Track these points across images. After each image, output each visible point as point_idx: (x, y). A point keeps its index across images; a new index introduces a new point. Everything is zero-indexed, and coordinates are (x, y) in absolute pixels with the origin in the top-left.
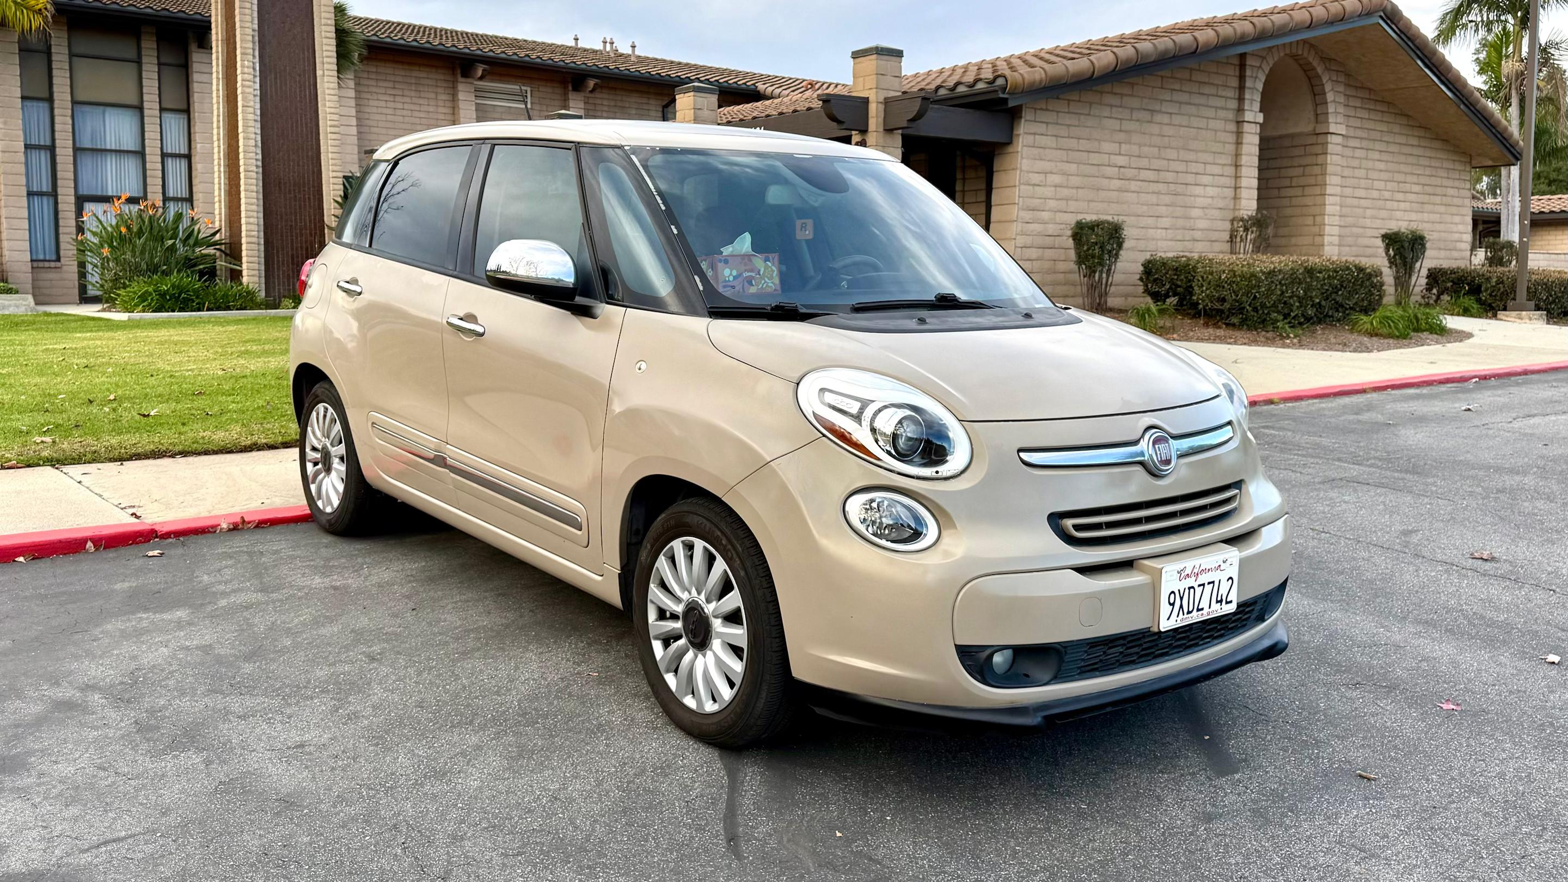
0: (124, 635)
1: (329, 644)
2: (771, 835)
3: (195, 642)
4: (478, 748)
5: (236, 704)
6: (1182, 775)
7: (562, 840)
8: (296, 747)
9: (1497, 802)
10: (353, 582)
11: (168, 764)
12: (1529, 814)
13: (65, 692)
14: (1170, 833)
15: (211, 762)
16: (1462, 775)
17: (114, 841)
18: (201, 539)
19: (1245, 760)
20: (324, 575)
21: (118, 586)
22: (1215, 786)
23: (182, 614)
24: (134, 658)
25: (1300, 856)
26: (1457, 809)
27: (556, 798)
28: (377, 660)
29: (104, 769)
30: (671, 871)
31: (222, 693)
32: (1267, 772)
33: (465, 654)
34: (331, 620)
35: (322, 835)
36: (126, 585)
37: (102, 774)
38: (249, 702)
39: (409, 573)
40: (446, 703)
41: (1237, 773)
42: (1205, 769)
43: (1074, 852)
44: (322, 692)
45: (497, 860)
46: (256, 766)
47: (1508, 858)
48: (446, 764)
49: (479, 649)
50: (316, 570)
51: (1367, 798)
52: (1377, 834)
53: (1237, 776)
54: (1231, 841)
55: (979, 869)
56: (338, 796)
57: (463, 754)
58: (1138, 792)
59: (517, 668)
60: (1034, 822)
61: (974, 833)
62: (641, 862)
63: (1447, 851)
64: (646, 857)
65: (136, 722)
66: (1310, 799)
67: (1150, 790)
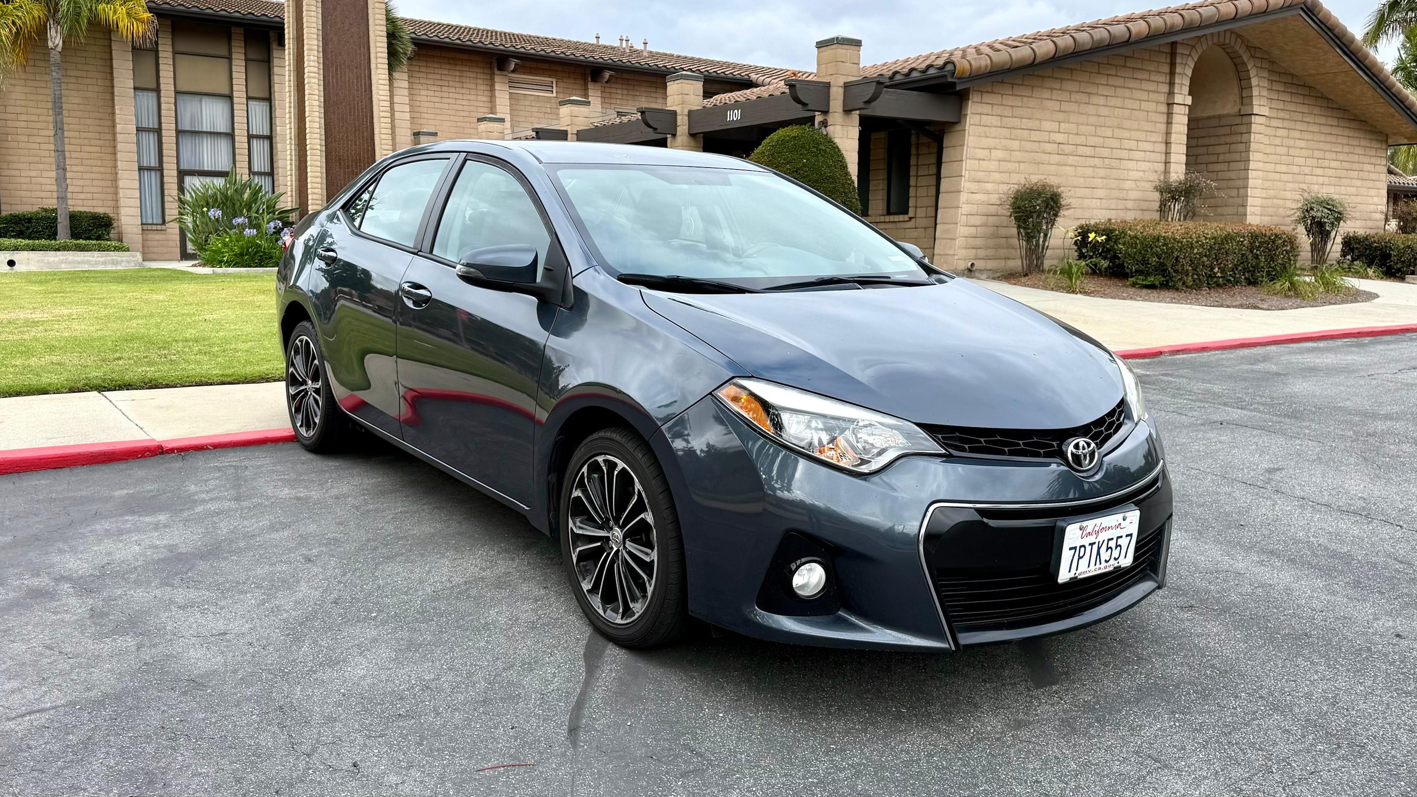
0: (108, 534)
1: (276, 546)
2: (609, 727)
3: (164, 542)
4: (375, 640)
5: (180, 595)
6: (1003, 685)
7: (422, 724)
8: (219, 635)
9: (1299, 720)
10: (315, 494)
11: (106, 646)
12: (1327, 732)
13: (43, 581)
14: (978, 739)
15: (143, 645)
16: (1271, 694)
17: (38, 711)
18: (199, 455)
19: (1067, 673)
20: (293, 487)
21: (117, 493)
22: (1031, 696)
23: (162, 518)
24: (109, 554)
25: (1096, 764)
26: (1258, 725)
27: (428, 688)
28: (313, 561)
29: (52, 649)
30: (511, 756)
31: (172, 586)
32: (1085, 685)
33: (389, 558)
34: (285, 526)
35: (216, 712)
36: (125, 491)
37: (48, 652)
38: (192, 594)
39: (365, 487)
40: (358, 600)
41: (1055, 684)
42: (1026, 681)
43: (884, 751)
44: (257, 587)
45: (360, 740)
46: (180, 650)
47: (1297, 773)
48: (342, 653)
49: (402, 554)
50: (287, 482)
51: (1173, 713)
52: (1175, 746)
53: (1055, 688)
54: (1034, 748)
55: (792, 764)
56: (241, 679)
57: (359, 646)
58: (958, 699)
59: (429, 572)
60: (854, 723)
61: (795, 732)
62: (486, 747)
63: (1240, 764)
64: (492, 743)
65: (91, 609)
66: (1120, 711)
67: (970, 697)
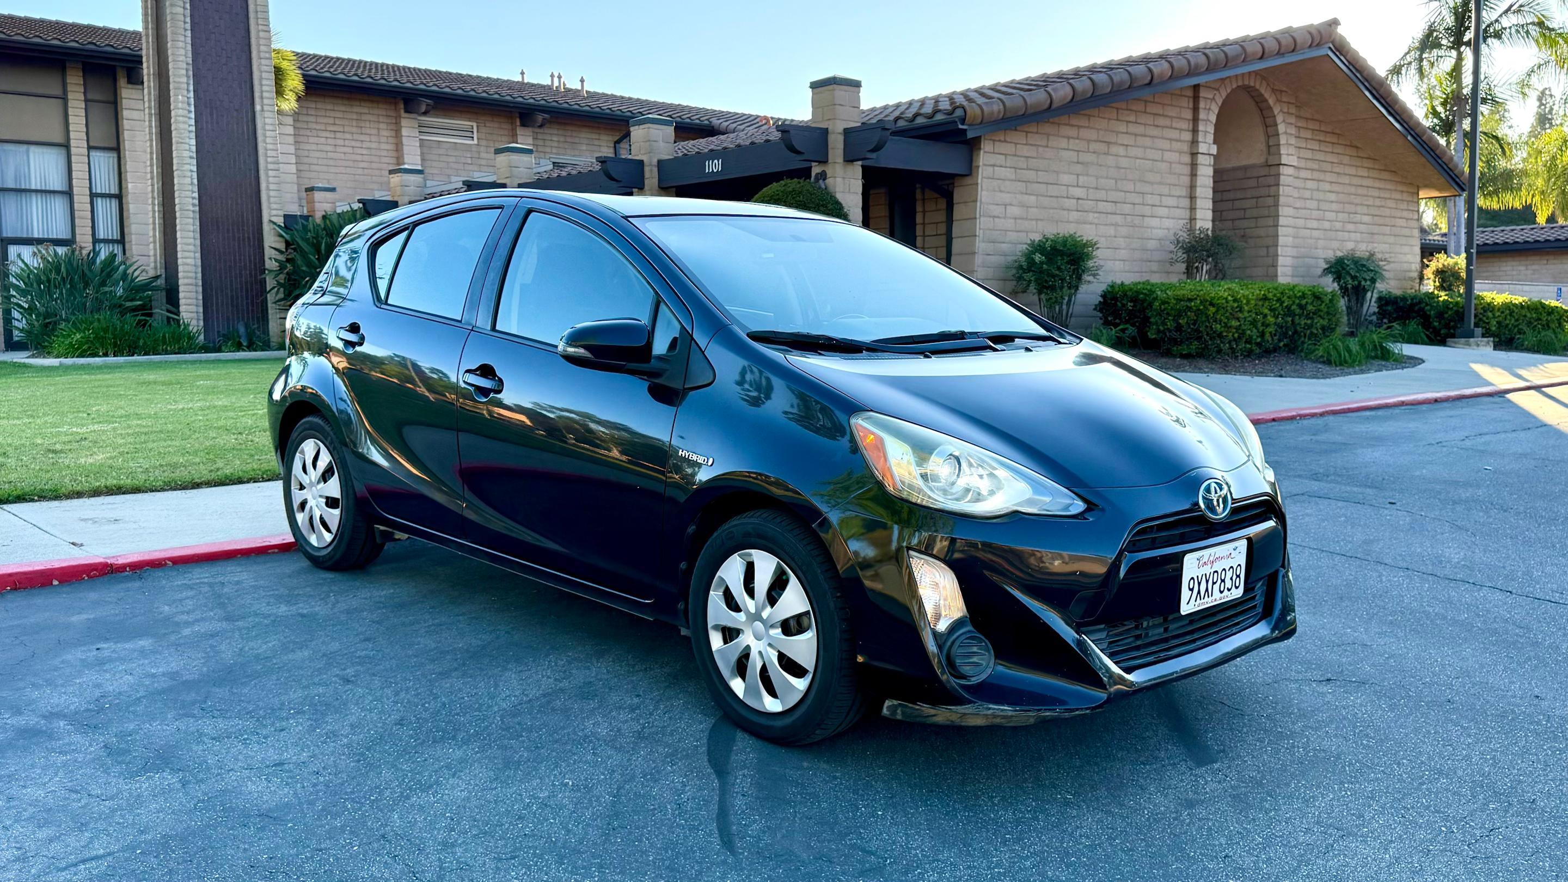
0: (86, 664)
1: (301, 668)
2: (764, 832)
3: (161, 670)
4: (462, 761)
5: (208, 726)
6: (1163, 766)
7: (555, 843)
8: (275, 765)
9: (1465, 782)
10: (319, 608)
11: (144, 785)
12: (1495, 792)
13: (28, 720)
14: (1155, 819)
15: (188, 782)
16: (1430, 758)
17: (92, 859)
18: (159, 573)
19: (1223, 751)
20: (288, 603)
21: (75, 619)
22: (1196, 775)
23: (145, 643)
24: (98, 686)
25: (1280, 836)
26: (1427, 789)
27: (546, 805)
28: (352, 682)
29: (77, 792)
30: (668, 867)
31: (194, 716)
32: (1246, 761)
33: (445, 675)
34: (302, 646)
35: (308, 846)
36: (84, 616)
37: (74, 796)
38: (221, 723)
39: (377, 599)
40: (426, 721)
41: (1216, 762)
42: (1186, 761)
43: (1063, 838)
44: (298, 713)
45: (491, 865)
46: (235, 784)
47: (1478, 832)
48: (431, 776)
49: (456, 669)
50: (280, 599)
51: (1342, 783)
52: (1353, 815)
53: (1216, 766)
54: (1214, 825)
55: (971, 856)
56: (322, 810)
57: (448, 767)
58: (1121, 782)
59: (496, 686)
60: (1022, 812)
61: (963, 824)
62: (636, 861)
63: (1420, 827)
64: (641, 856)
65: (105, 746)
66: (1288, 785)
67: (1133, 780)
